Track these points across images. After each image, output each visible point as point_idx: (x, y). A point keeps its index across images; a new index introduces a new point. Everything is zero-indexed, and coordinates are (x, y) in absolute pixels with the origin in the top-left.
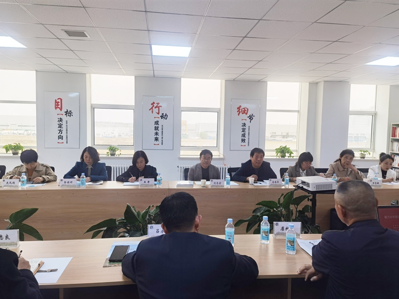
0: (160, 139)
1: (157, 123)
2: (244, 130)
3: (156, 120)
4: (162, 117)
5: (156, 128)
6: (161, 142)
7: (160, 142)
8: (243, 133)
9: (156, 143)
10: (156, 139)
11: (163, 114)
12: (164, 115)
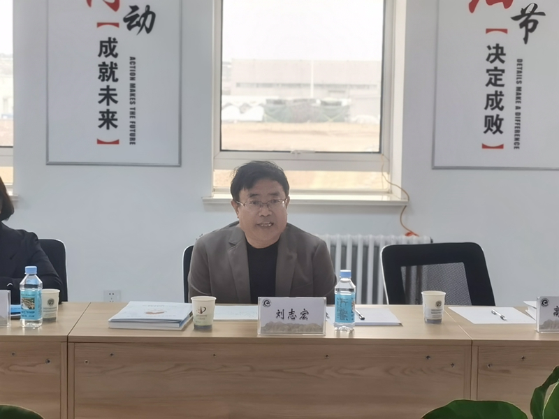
0: (123, 119)
1: (108, 47)
2: (495, 77)
3: (106, 33)
4: (131, 21)
5: (107, 72)
6: (128, 131)
7: (121, 131)
8: (492, 90)
9: (108, 134)
10: (108, 119)
11: (135, 8)
12: (141, 11)
